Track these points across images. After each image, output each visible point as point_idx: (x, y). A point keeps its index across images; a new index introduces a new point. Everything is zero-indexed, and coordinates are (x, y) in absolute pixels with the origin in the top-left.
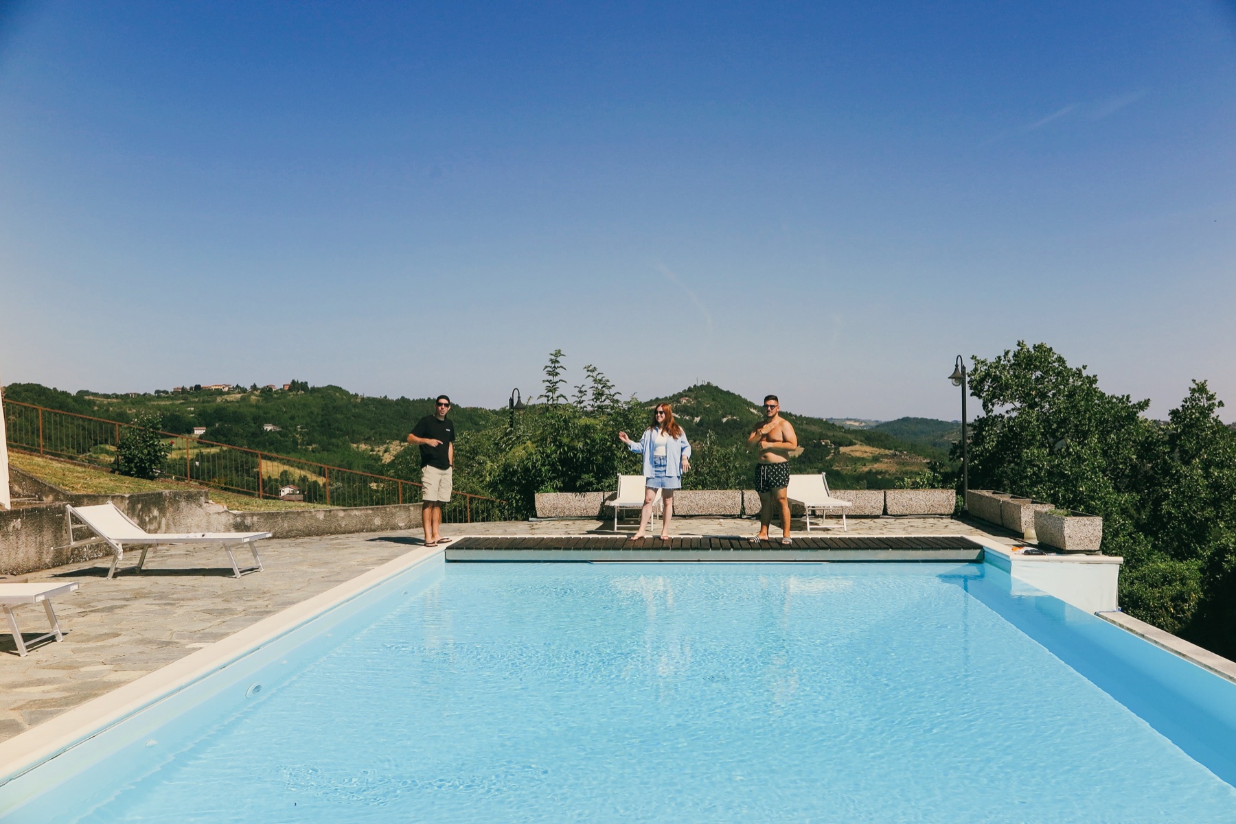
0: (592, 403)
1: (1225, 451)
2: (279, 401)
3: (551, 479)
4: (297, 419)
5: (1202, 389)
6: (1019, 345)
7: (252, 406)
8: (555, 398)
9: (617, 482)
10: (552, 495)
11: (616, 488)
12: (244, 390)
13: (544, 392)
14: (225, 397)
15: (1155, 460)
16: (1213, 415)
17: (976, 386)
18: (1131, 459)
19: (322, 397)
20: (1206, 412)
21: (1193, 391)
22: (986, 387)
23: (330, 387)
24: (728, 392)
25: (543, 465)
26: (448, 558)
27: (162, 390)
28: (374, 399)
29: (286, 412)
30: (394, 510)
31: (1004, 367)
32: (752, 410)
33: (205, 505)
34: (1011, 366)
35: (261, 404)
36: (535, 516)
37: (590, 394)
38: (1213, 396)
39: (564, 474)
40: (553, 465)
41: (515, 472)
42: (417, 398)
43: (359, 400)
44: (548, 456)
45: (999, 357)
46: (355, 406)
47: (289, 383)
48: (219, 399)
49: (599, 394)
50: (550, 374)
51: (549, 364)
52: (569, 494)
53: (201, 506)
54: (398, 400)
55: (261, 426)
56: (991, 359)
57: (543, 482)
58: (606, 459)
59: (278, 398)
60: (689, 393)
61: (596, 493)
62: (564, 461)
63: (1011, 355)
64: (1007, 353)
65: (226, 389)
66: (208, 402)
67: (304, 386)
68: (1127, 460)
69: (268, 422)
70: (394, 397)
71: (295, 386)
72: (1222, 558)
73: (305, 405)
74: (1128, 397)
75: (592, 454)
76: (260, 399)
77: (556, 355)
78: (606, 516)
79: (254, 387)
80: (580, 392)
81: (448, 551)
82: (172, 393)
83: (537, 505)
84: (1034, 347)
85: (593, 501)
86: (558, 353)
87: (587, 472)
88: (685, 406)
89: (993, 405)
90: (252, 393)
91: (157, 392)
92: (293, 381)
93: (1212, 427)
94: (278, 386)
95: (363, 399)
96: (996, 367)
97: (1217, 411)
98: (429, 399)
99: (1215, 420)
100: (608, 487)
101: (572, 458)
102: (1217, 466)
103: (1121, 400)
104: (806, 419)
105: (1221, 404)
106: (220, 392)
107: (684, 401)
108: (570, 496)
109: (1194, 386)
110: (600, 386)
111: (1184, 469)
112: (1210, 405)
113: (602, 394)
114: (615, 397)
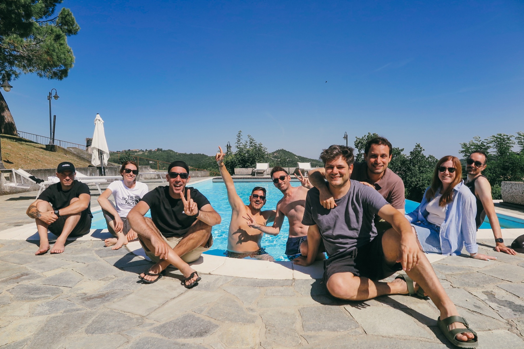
0: (249, 145)
1: (424, 163)
2: (154, 154)
3: (238, 165)
4: (159, 160)
5: (419, 146)
6: (369, 134)
7: (146, 156)
8: (239, 143)
9: (256, 165)
10: (239, 169)
11: (256, 167)
12: (143, 151)
13: (237, 142)
14: (138, 153)
15: (406, 165)
16: (421, 153)
17: (356, 145)
18: (399, 165)
19: (167, 153)
20: (419, 152)
21: (416, 146)
22: (359, 146)
23: (169, 150)
24: (288, 152)
25: (236, 161)
26: (213, 181)
27: (119, 151)
28: (182, 154)
29: (156, 158)
30: (198, 172)
31: (364, 140)
32: (296, 157)
33: (149, 170)
34: (366, 139)
35: (148, 155)
36: (235, 174)
37: (249, 143)
38: (422, 148)
39: (242, 163)
40: (239, 161)
41: (229, 163)
42: (195, 153)
43: (178, 154)
44: (238, 158)
45: (363, 137)
46: (177, 156)
47: (157, 149)
48: (136, 154)
49: (251, 142)
50: (238, 137)
51: (238, 134)
52: (243, 169)
53: (148, 170)
54: (189, 154)
55: (148, 162)
56: (361, 138)
57: (236, 165)
58: (253, 159)
59: (154, 153)
60: (277, 152)
61: (250, 168)
62: (242, 160)
63: (366, 136)
64: (365, 136)
65: (138, 151)
66: (133, 154)
67: (161, 150)
68: (398, 165)
69: (150, 160)
70: (188, 153)
71: (158, 150)
72: (412, 183)
73: (162, 155)
74: (398, 148)
75: (249, 158)
76: (148, 154)
77: (240, 132)
78: (253, 174)
79: (146, 150)
80: (246, 142)
81: (214, 180)
82: (122, 152)
83: (235, 171)
84: (373, 134)
85: (250, 170)
86: (240, 131)
87: (248, 163)
88: (276, 156)
89: (361, 150)
90: (146, 152)
91: (117, 151)
92: (158, 148)
93: (421, 156)
94: (153, 150)
95: (179, 154)
96: (362, 140)
97: (423, 152)
98: (199, 154)
99: (422, 154)
100: (254, 167)
101: (244, 159)
102: (422, 167)
103: (396, 149)
104: (312, 160)
105: (424, 150)
106: (136, 152)
107: (275, 154)
108: (244, 169)
109: (416, 145)
110: (251, 140)
111: (413, 168)
112: (421, 150)
113: (252, 143)
114: (255, 143)
